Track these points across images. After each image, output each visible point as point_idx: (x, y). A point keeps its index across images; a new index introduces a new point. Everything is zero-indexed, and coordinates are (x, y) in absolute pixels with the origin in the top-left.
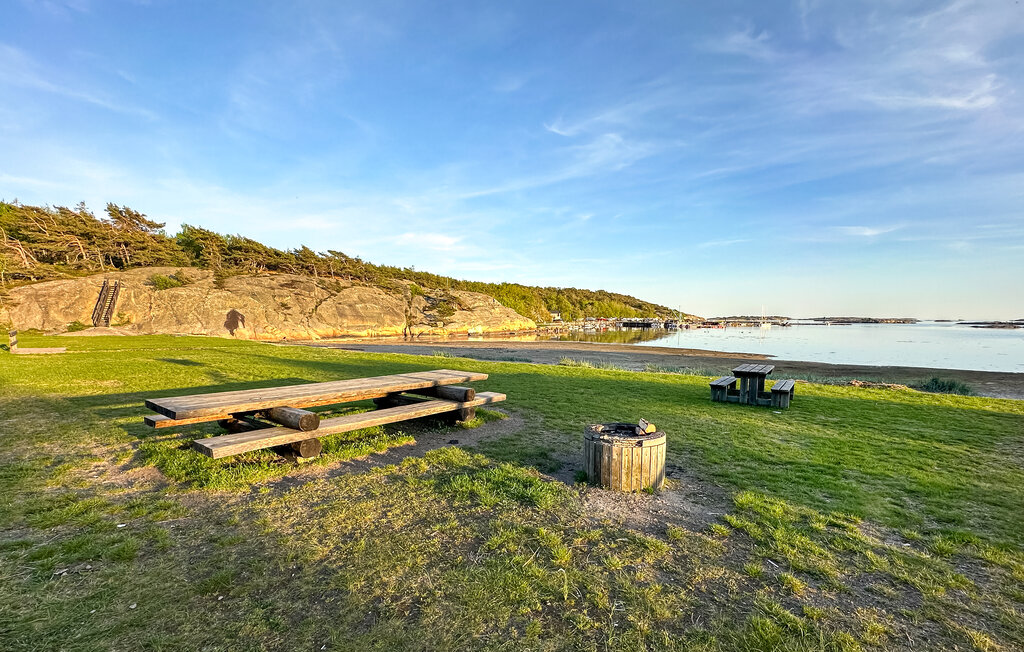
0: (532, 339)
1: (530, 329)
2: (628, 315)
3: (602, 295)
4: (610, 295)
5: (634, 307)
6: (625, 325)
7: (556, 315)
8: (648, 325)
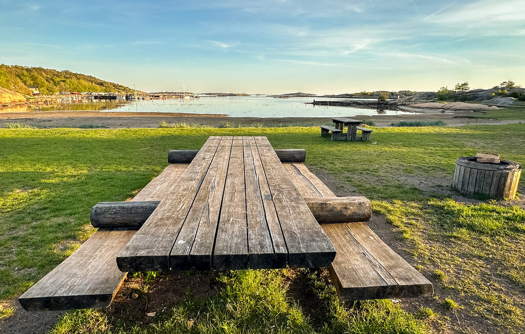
0: (24, 110)
1: (20, 101)
2: (96, 90)
3: (67, 75)
4: (75, 75)
5: (98, 84)
6: (96, 98)
7: (34, 89)
8: (114, 98)
